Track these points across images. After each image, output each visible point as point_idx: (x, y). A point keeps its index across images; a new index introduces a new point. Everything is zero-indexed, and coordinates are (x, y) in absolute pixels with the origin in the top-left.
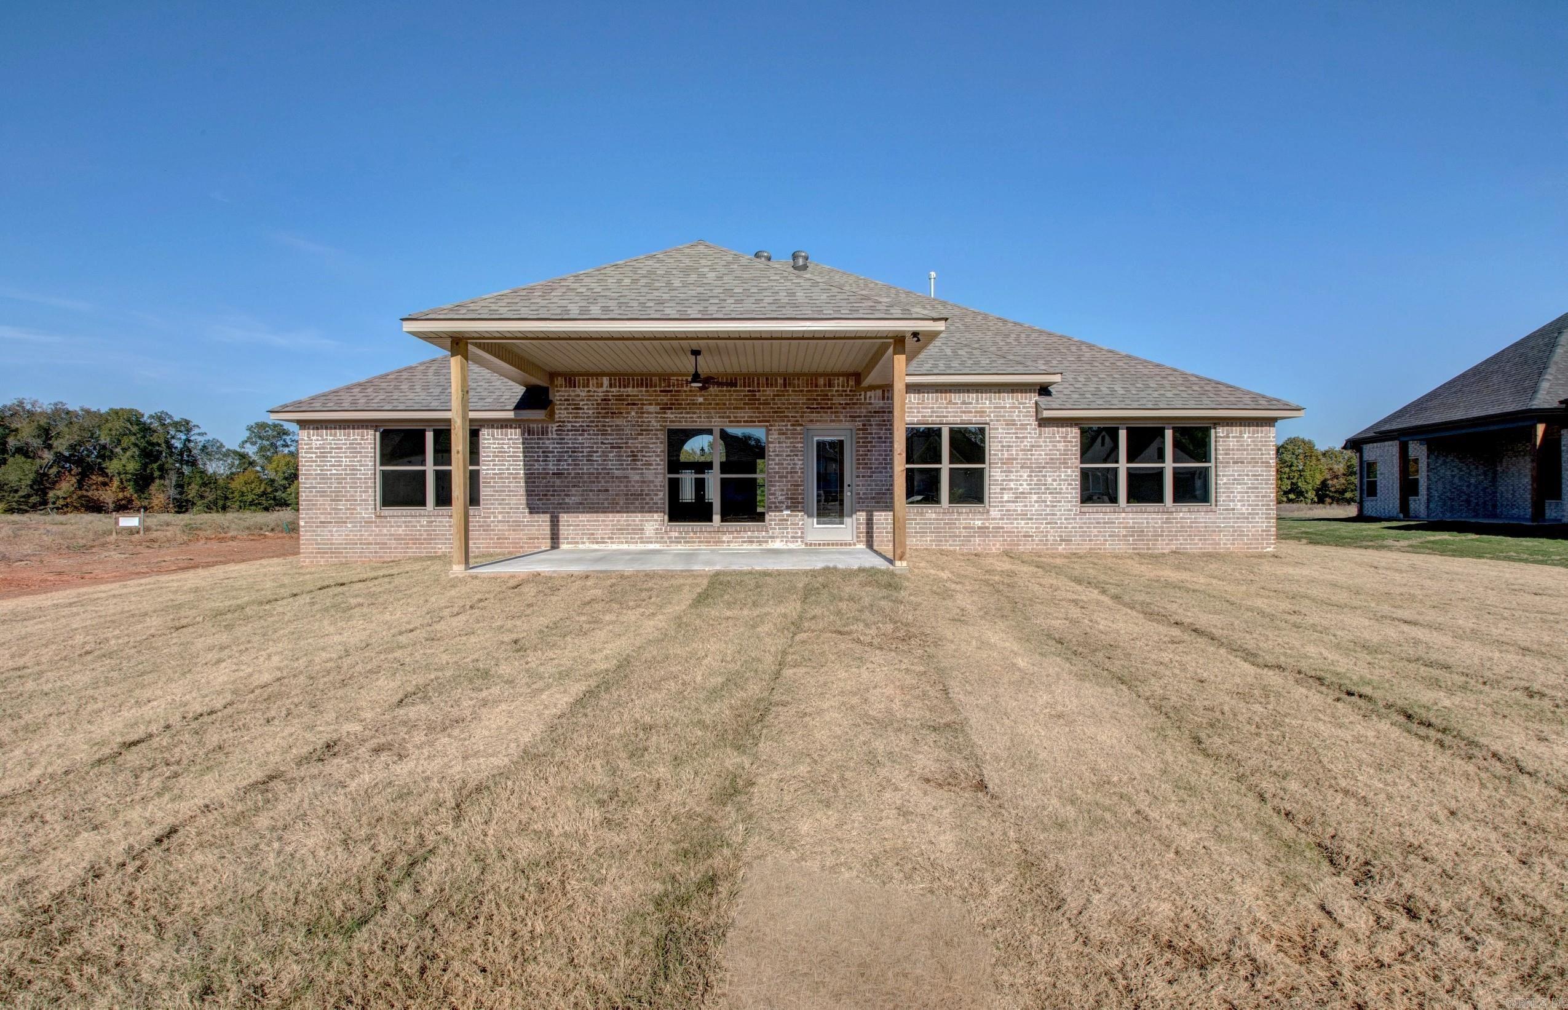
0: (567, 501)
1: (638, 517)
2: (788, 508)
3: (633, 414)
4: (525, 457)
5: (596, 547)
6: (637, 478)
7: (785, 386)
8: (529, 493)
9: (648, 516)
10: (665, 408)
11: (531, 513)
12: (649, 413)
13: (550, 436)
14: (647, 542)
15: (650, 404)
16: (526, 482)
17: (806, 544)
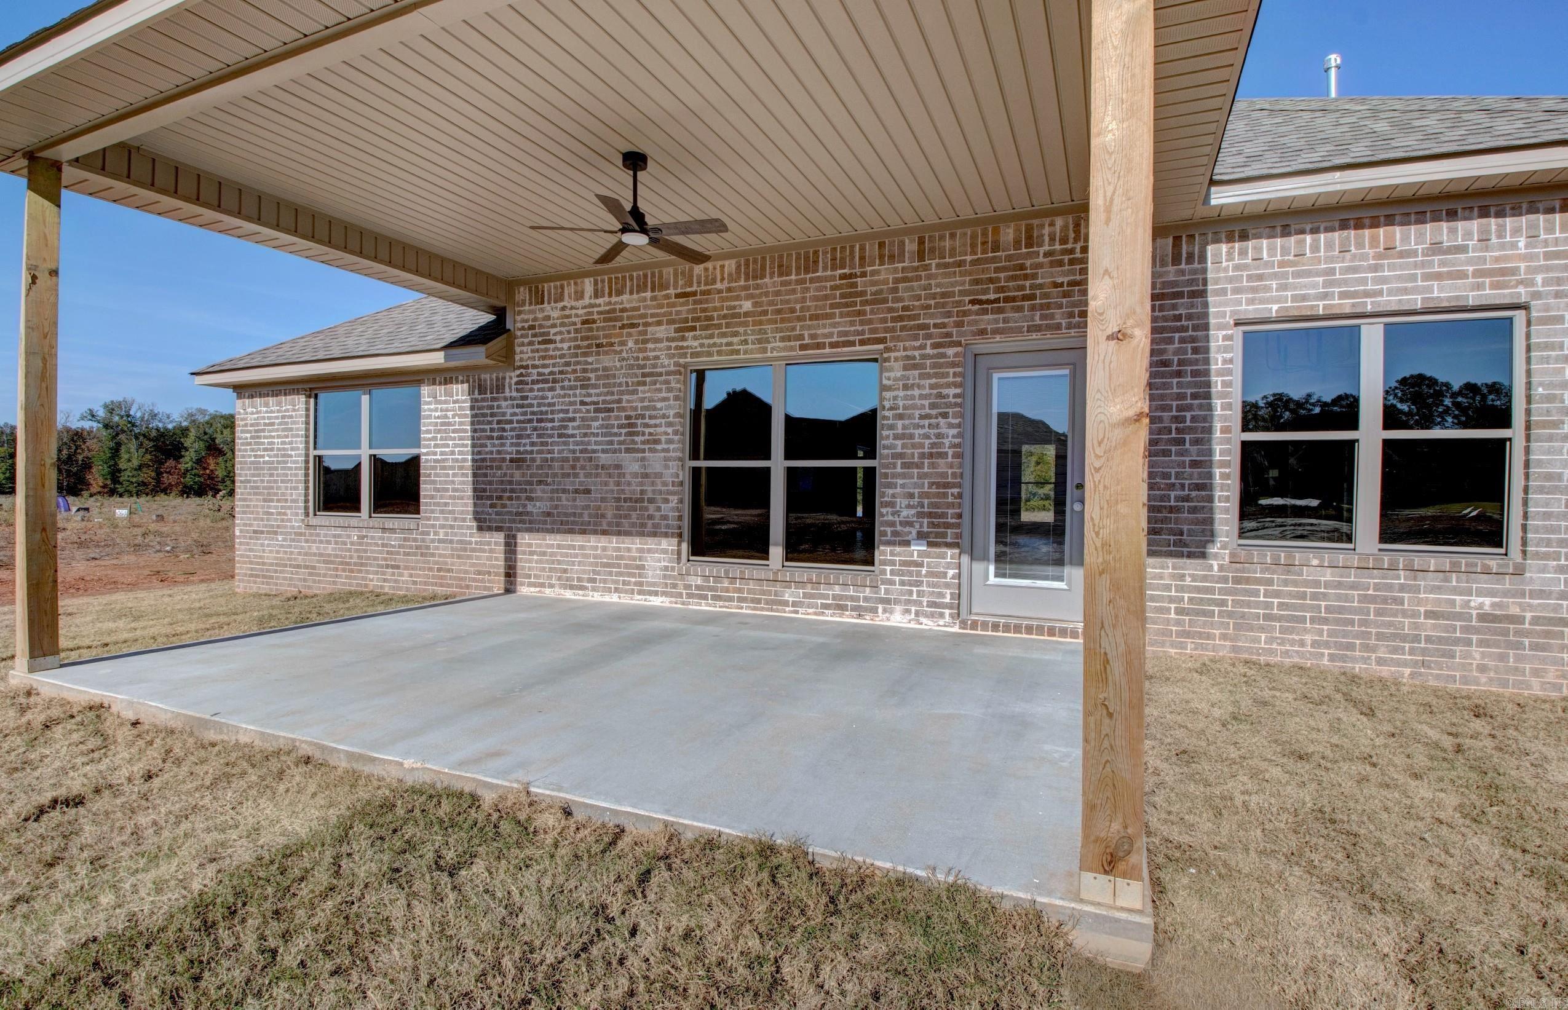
0: (529, 508)
1: (635, 544)
2: (921, 536)
3: (631, 344)
4: (475, 431)
5: (569, 594)
6: (636, 467)
7: (921, 258)
8: (479, 494)
9: (651, 543)
10: (685, 328)
11: (480, 529)
12: (657, 341)
13: (507, 394)
14: (650, 593)
15: (659, 323)
16: (475, 475)
17: (963, 624)
